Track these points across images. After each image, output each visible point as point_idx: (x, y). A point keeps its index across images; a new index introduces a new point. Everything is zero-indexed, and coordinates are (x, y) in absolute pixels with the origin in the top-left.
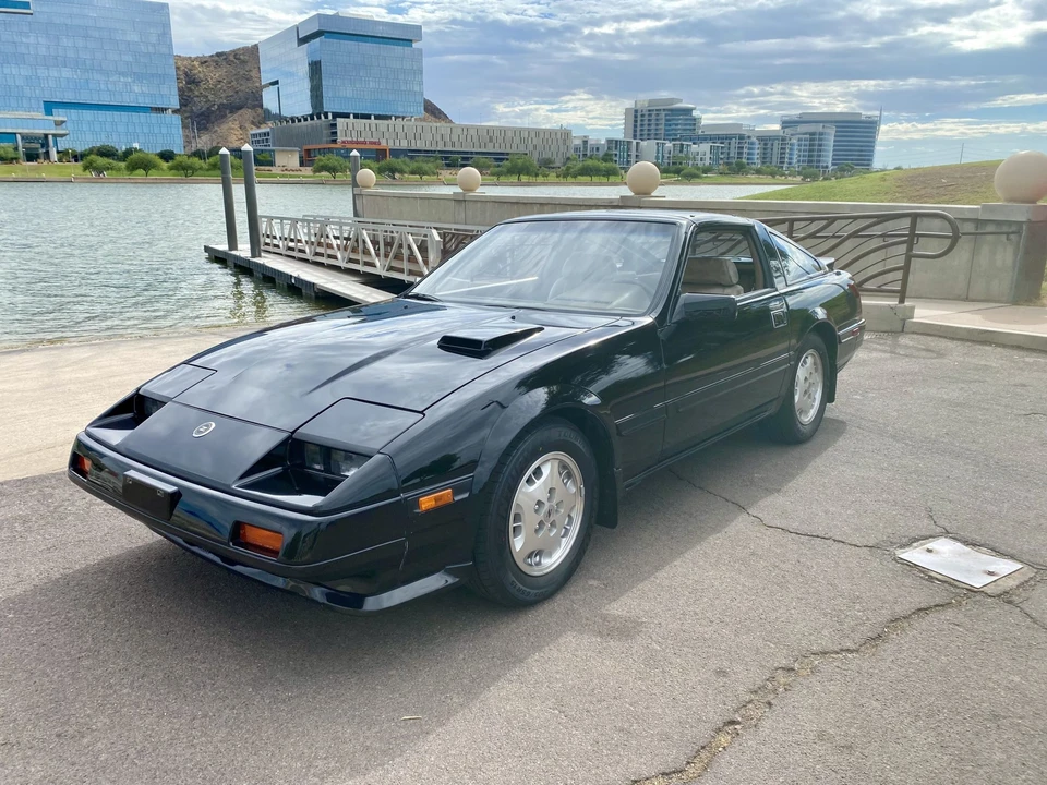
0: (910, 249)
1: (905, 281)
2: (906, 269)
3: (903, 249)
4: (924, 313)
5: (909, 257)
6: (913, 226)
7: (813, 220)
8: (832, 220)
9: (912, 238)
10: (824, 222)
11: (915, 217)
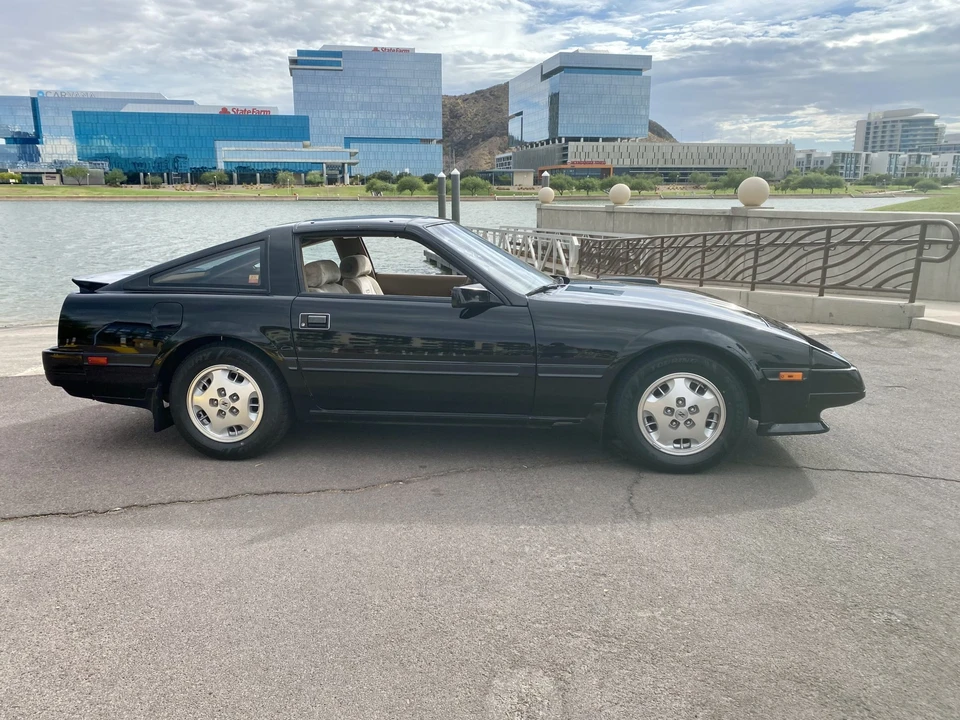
0: (920, 253)
1: (915, 283)
2: (916, 271)
3: (913, 254)
4: (934, 313)
5: (919, 262)
6: (923, 234)
7: (845, 228)
8: (860, 228)
9: (922, 244)
10: (854, 230)
11: (925, 225)
